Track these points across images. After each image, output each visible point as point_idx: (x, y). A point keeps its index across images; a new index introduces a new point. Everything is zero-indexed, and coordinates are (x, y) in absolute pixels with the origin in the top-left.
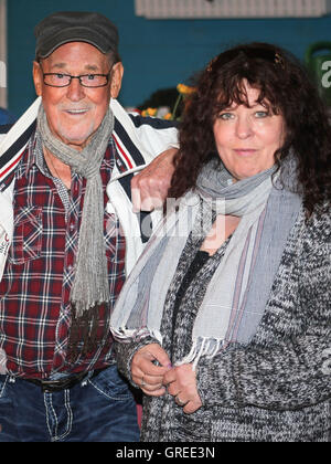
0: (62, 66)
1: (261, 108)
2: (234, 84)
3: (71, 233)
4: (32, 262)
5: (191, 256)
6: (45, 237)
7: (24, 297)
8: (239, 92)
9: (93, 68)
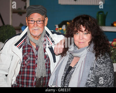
0: (32, 18)
1: (85, 32)
2: (79, 26)
3: (37, 59)
4: (27, 66)
5: (68, 67)
6: (30, 60)
7: (25, 75)
8: (80, 28)
9: (40, 19)
